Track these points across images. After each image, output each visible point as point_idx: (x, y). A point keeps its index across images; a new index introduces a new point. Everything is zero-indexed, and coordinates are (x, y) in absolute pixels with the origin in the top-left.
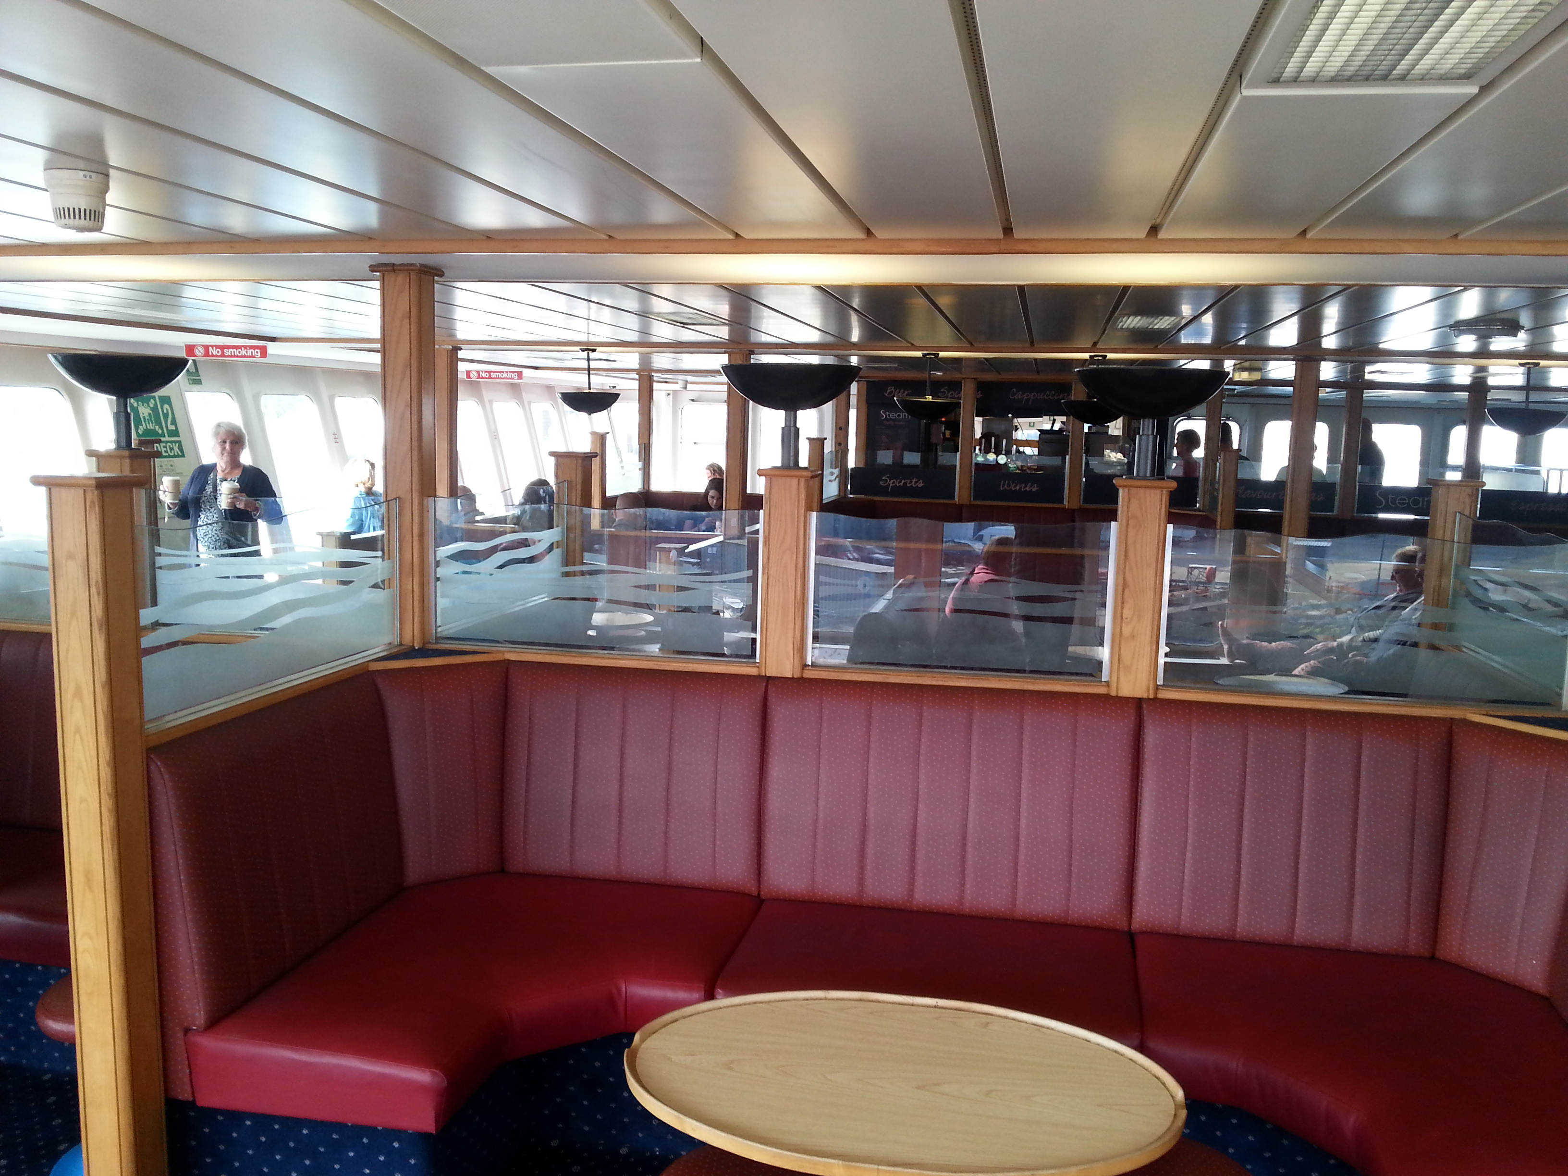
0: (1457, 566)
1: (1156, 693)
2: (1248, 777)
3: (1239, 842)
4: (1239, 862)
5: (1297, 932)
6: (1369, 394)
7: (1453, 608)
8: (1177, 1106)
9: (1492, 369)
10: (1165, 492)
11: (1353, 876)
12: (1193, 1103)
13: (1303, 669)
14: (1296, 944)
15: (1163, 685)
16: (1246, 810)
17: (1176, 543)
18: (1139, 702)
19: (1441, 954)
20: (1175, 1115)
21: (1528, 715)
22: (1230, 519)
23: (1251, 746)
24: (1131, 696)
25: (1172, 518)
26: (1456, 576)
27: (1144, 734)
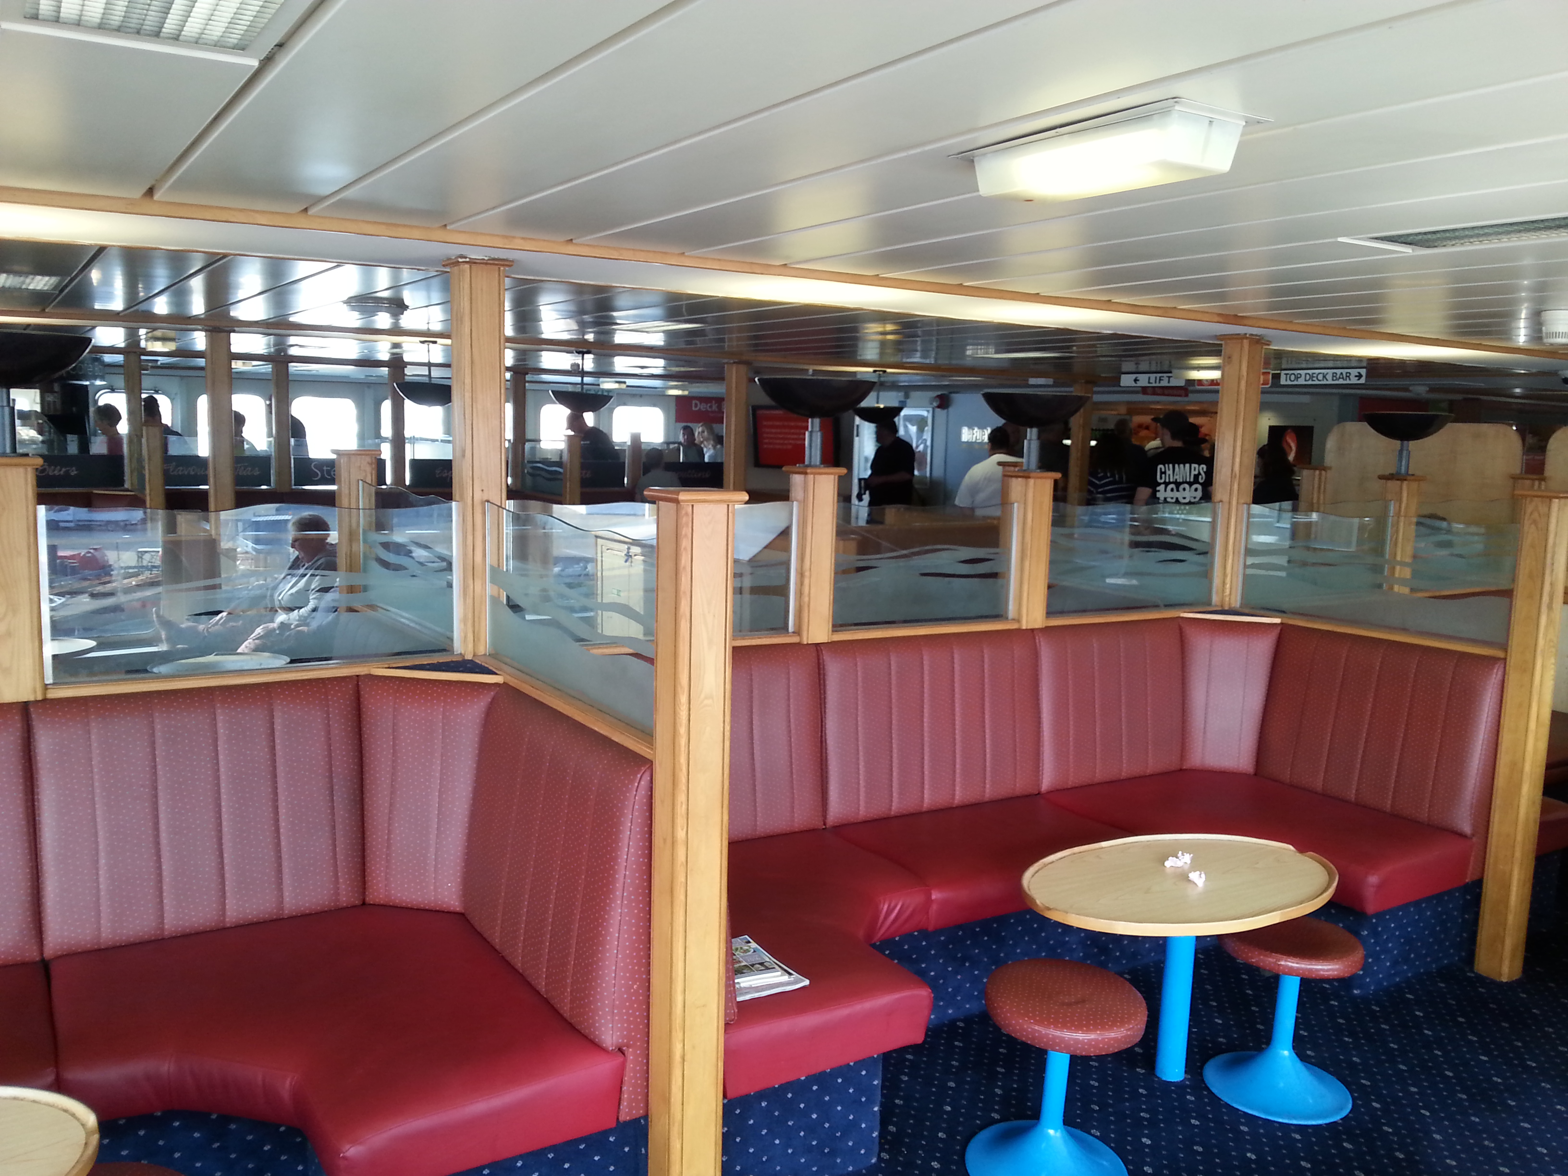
0: (364, 531)
1: (45, 694)
2: (159, 767)
3: (157, 836)
4: (159, 857)
5: (228, 913)
6: (294, 367)
7: (365, 571)
8: (89, 1134)
9: (405, 346)
10: (29, 469)
11: (278, 844)
12: (106, 1127)
13: (246, 647)
14: (228, 925)
15: (54, 684)
16: (161, 802)
17: (52, 526)
18: (24, 708)
19: (370, 899)
20: (86, 1144)
21: (426, 663)
22: (161, 499)
23: (158, 734)
24: (15, 701)
25: (41, 499)
26: (365, 541)
27: (34, 741)
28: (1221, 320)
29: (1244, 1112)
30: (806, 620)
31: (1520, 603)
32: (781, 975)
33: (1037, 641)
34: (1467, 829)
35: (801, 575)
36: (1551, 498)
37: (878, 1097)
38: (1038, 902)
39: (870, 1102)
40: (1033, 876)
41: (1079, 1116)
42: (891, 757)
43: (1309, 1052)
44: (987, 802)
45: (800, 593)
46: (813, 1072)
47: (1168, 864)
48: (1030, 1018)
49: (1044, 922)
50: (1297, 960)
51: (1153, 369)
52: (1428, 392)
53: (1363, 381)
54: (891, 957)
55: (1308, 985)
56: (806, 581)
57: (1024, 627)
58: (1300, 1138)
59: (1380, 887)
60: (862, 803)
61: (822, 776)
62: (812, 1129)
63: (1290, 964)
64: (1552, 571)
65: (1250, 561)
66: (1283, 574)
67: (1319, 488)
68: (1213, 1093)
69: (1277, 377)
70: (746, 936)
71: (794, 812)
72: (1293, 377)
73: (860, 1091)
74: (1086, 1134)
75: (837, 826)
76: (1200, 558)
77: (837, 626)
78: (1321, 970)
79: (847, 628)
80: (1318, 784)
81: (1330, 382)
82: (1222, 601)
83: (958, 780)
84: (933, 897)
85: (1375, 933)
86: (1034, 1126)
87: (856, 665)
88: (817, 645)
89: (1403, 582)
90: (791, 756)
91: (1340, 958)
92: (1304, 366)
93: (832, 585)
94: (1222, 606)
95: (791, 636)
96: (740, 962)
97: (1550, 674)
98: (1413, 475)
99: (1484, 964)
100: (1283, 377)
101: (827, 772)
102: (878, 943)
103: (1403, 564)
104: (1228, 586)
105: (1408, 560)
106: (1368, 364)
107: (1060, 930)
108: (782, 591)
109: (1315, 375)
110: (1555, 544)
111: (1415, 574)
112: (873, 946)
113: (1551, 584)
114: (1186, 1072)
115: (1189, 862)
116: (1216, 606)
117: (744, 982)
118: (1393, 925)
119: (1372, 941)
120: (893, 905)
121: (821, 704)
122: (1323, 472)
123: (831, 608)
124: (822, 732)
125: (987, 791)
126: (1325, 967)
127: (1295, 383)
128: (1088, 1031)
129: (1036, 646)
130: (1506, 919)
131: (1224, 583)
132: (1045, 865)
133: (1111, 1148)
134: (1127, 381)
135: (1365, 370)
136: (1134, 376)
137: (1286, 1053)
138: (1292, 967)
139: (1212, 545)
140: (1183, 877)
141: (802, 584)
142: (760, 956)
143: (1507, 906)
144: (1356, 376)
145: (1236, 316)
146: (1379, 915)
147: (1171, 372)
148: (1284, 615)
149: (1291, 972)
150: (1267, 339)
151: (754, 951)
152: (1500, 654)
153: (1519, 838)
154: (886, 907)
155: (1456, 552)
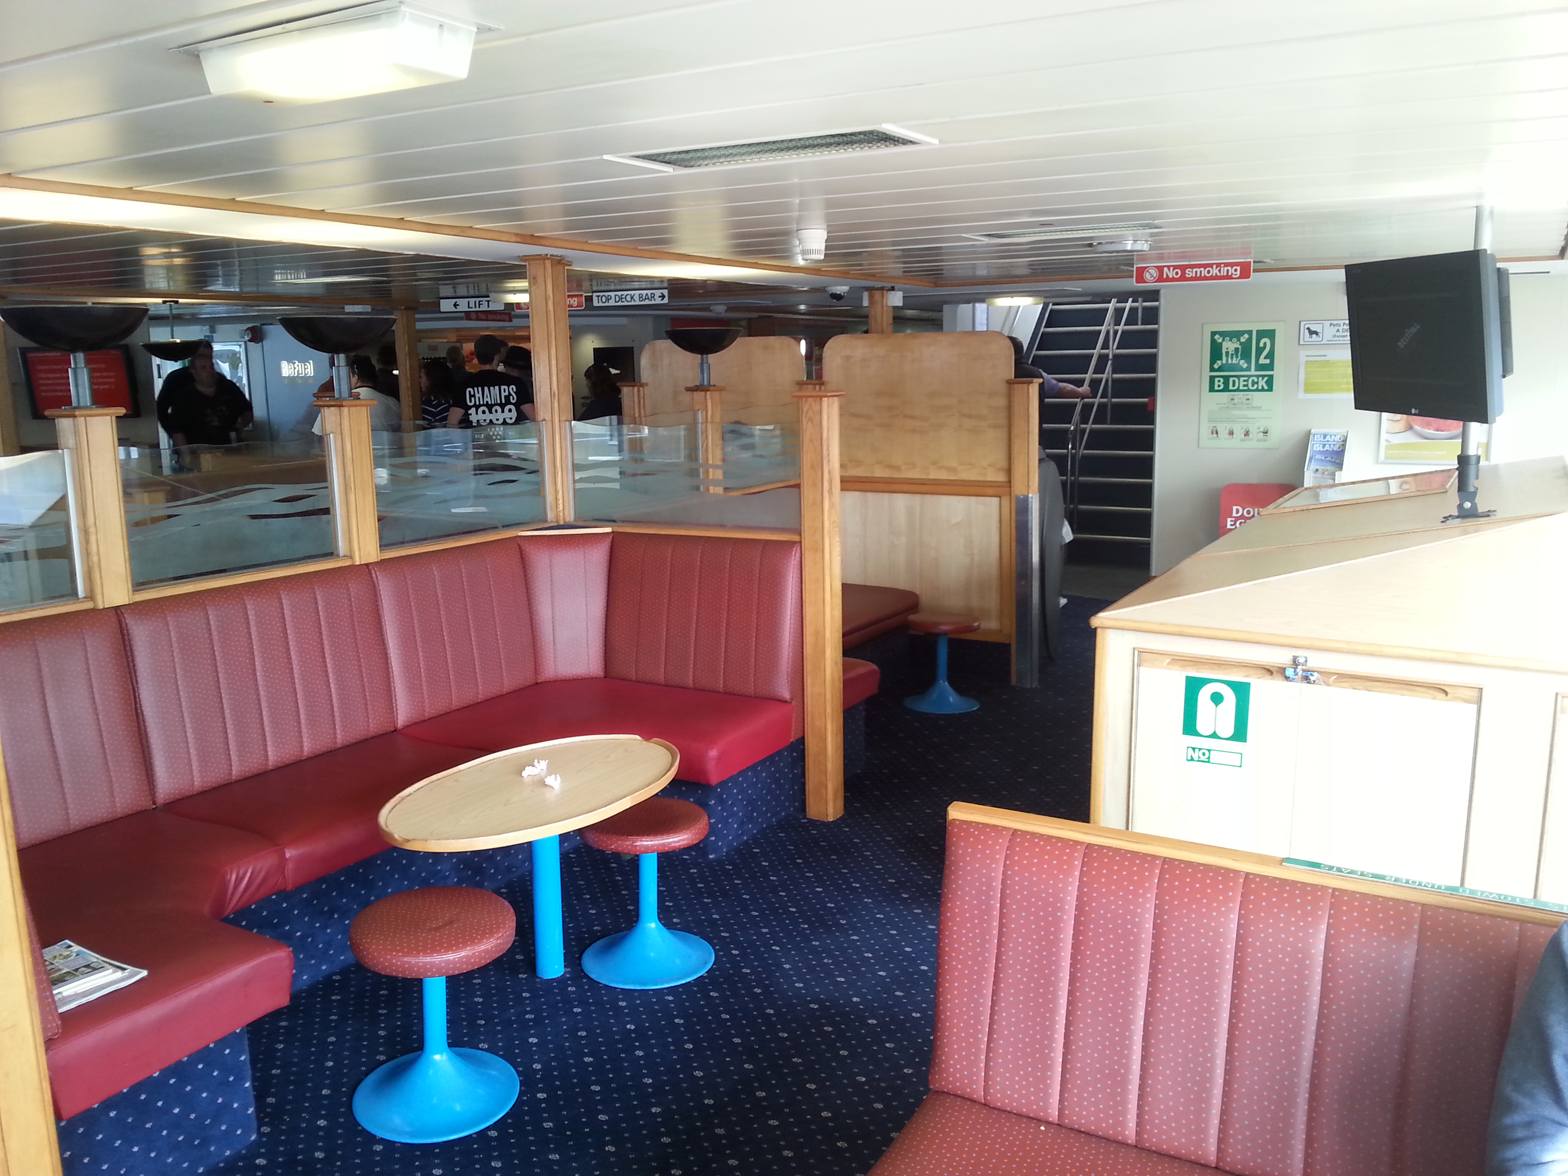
28: (519, 240)
29: (622, 989)
30: (99, 582)
31: (807, 493)
32: (114, 972)
33: (374, 576)
34: (787, 696)
35: (85, 532)
36: (821, 397)
37: (249, 1073)
38: (396, 836)
39: (240, 1079)
40: (390, 812)
41: (465, 1035)
42: (224, 718)
43: (675, 920)
44: (339, 749)
45: (87, 554)
46: (165, 1065)
47: (524, 774)
48: (398, 951)
49: (414, 855)
50: (651, 838)
51: (472, 293)
52: (726, 311)
53: (666, 301)
54: (249, 928)
55: (666, 860)
56: (93, 539)
57: (358, 563)
58: (672, 998)
59: (719, 759)
60: (196, 773)
61: (143, 752)
62: (176, 1125)
63: (645, 843)
64: (829, 461)
65: (578, 476)
66: (616, 486)
67: (639, 402)
68: (592, 979)
69: (589, 299)
70: (67, 941)
71: (113, 797)
72: (604, 299)
73: (226, 1071)
74: (473, 1050)
75: (168, 803)
76: (532, 477)
77: (138, 585)
78: (672, 842)
79: (151, 586)
80: (661, 677)
81: (638, 303)
82: (557, 516)
83: (304, 730)
84: (288, 855)
85: (721, 801)
86: (419, 1056)
87: (167, 624)
88: (117, 608)
89: (716, 483)
90: (101, 735)
91: (688, 828)
92: (612, 288)
93: (125, 540)
94: (557, 522)
95: (81, 602)
96: (60, 970)
97: (837, 550)
98: (715, 386)
99: (814, 811)
100: (595, 299)
101: (148, 747)
102: (232, 916)
103: (715, 467)
104: (560, 502)
105: (719, 463)
106: (669, 284)
107: (430, 861)
108: (64, 552)
109: (623, 297)
110: (828, 438)
111: (726, 474)
112: (226, 920)
113: (829, 472)
114: (565, 966)
115: (545, 768)
116: (552, 522)
117: (66, 990)
118: (735, 791)
119: (720, 808)
120: (241, 873)
121: (130, 673)
122: (641, 389)
123: (128, 565)
124: (136, 704)
125: (339, 737)
126: (676, 839)
127: (606, 304)
128: (458, 949)
129: (373, 581)
130: (826, 766)
131: (557, 499)
132: (403, 799)
133: (501, 1056)
134: (446, 306)
135: (666, 290)
136: (454, 301)
137: (653, 925)
138: (647, 846)
139: (541, 463)
140: (542, 783)
141: (87, 542)
142: (85, 959)
143: (826, 757)
144: (660, 297)
145: (532, 235)
146: (723, 784)
147: (488, 297)
148: (614, 524)
149: (648, 850)
150: (568, 260)
151: (77, 955)
152: (796, 538)
153: (828, 696)
154: (234, 876)
155: (758, 453)
